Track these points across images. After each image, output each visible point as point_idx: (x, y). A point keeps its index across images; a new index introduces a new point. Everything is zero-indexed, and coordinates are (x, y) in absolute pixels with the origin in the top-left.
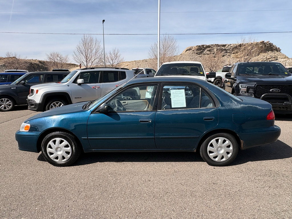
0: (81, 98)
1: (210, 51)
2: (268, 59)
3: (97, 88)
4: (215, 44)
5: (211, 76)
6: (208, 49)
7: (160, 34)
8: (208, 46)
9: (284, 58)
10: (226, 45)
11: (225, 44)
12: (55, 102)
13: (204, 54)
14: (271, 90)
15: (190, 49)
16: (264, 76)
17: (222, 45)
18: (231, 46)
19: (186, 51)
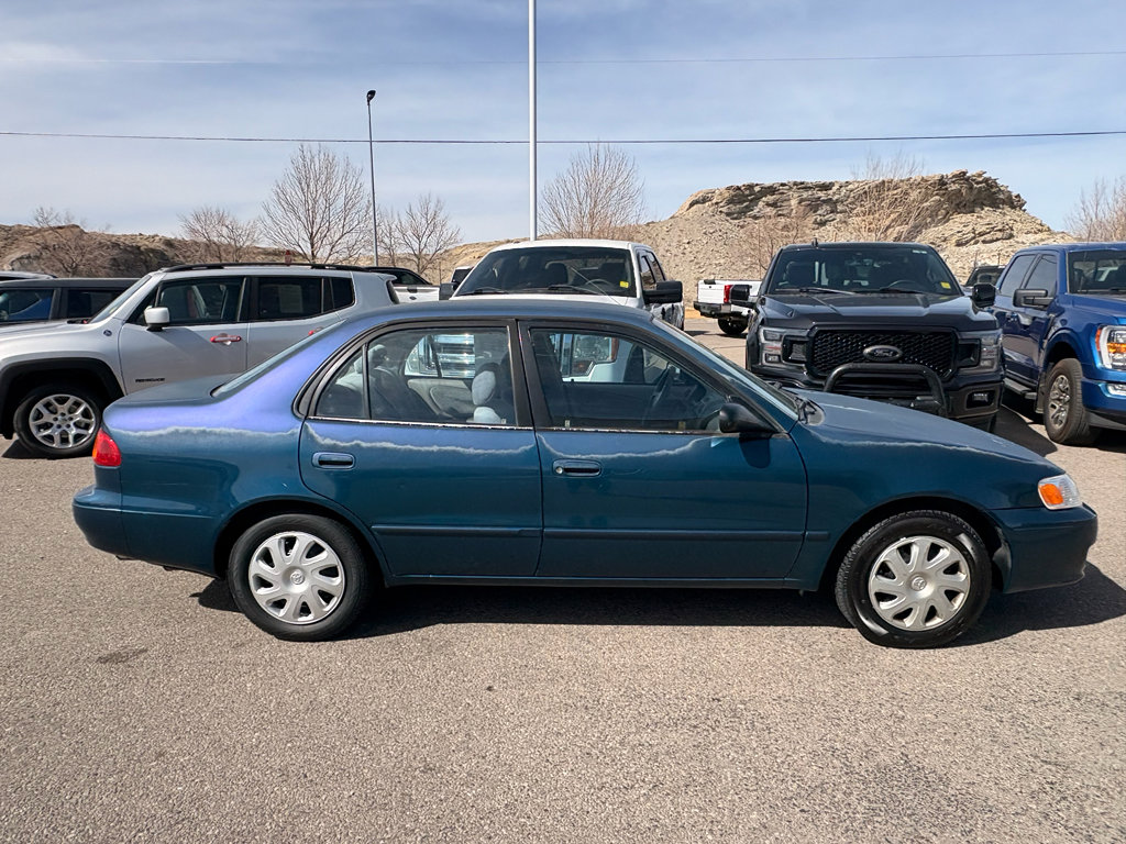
0: (162, 380)
1: (774, 205)
2: (981, 234)
3: (229, 343)
4: (792, 180)
5: (663, 295)
6: (770, 198)
7: (535, 142)
8: (771, 187)
9: (1036, 233)
10: (832, 184)
11: (828, 181)
12: (51, 398)
13: (755, 218)
14: (867, 350)
15: (704, 200)
16: (859, 295)
17: (817, 186)
18: (850, 187)
19: (692, 205)
